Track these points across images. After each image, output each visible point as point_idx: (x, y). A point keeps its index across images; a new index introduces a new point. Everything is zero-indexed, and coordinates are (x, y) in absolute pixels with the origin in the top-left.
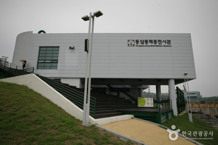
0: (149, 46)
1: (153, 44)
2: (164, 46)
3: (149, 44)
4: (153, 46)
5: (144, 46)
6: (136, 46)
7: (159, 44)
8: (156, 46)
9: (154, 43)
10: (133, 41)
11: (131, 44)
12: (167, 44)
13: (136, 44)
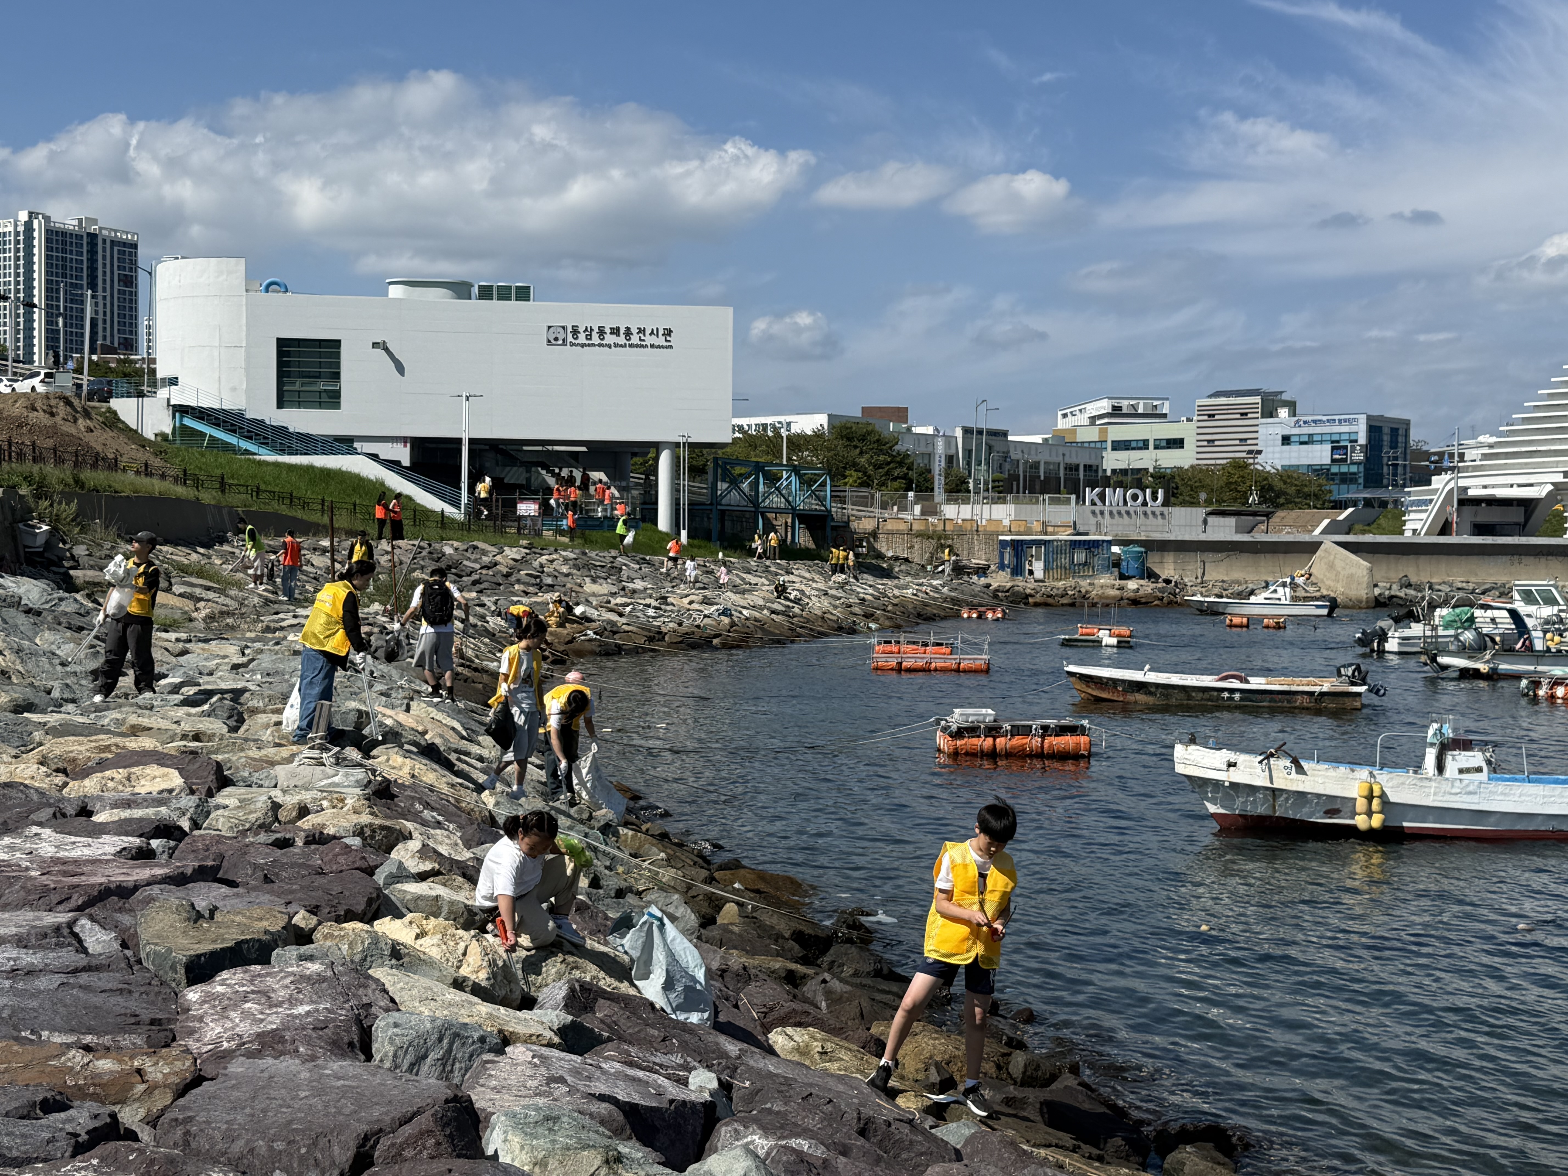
0: (610, 346)
1: (622, 340)
2: (652, 346)
3: (610, 339)
4: (621, 346)
5: (593, 345)
6: (572, 344)
7: (641, 340)
8: (631, 346)
9: (622, 336)
10: (561, 330)
11: (556, 339)
12: (661, 341)
13: (570, 338)
